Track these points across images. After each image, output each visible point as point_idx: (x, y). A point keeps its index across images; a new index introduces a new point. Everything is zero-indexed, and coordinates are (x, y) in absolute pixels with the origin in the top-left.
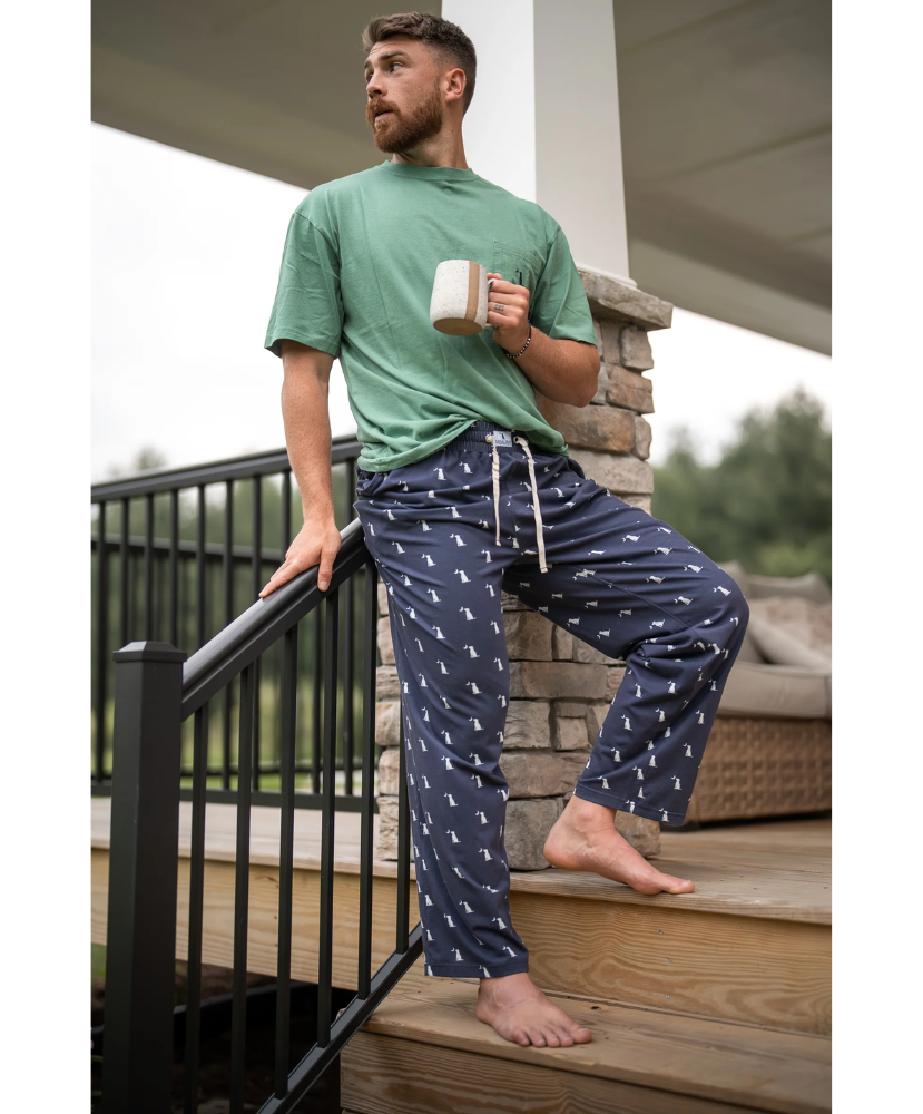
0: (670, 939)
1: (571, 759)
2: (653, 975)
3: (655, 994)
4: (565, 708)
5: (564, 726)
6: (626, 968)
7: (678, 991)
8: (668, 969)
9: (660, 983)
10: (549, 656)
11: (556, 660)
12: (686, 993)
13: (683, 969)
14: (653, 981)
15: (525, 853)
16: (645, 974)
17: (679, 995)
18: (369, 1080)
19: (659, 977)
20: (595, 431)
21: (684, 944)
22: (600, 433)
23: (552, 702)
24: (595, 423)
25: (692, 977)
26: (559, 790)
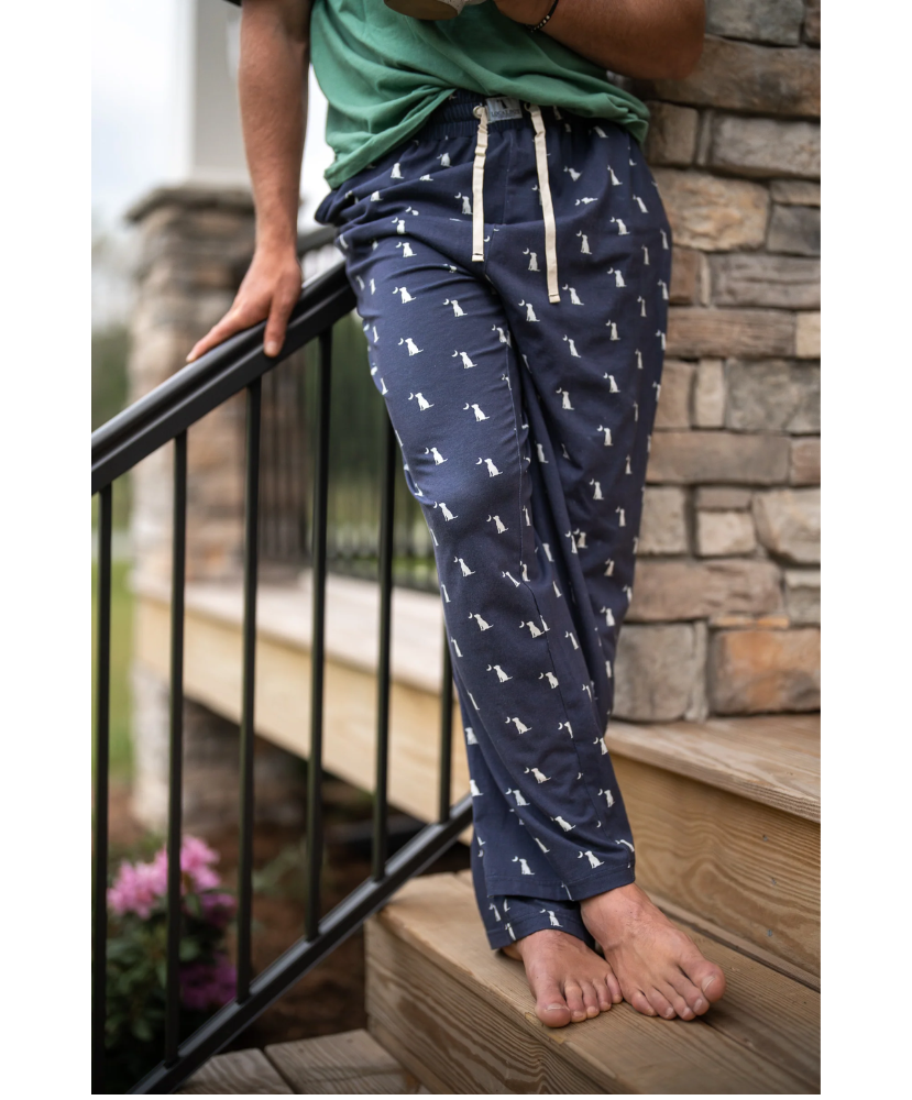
0: (774, 851)
1: (720, 570)
2: (755, 898)
3: (756, 925)
4: (707, 496)
5: (707, 522)
6: (726, 881)
7: (780, 927)
8: (771, 892)
9: (761, 910)
10: (684, 422)
11: (695, 428)
12: (791, 932)
13: (787, 897)
14: (754, 906)
15: (634, 699)
16: (746, 894)
17: (782, 934)
18: (386, 987)
19: (761, 902)
20: (775, 87)
21: (790, 861)
22: (784, 89)
23: (692, 488)
24: (777, 75)
25: (796, 911)
26: (696, 612)
